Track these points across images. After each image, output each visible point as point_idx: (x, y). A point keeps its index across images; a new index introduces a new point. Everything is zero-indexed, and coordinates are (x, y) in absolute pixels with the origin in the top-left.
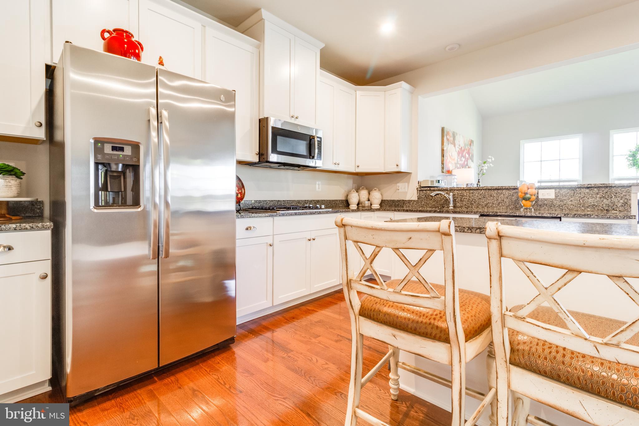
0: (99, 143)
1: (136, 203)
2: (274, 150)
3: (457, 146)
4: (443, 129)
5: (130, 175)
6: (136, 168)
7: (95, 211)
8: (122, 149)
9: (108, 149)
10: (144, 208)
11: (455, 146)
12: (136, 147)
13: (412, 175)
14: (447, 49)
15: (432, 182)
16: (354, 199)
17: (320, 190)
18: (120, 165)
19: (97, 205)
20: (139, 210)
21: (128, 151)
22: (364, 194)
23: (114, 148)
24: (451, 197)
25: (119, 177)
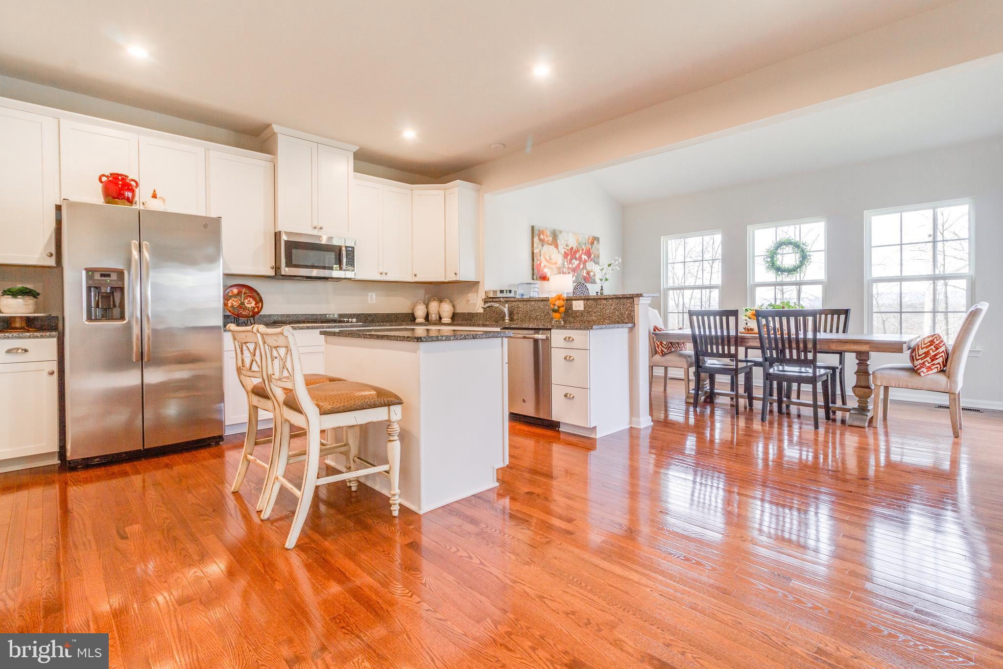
0: (90, 272)
1: (122, 318)
2: (289, 264)
3: (560, 247)
4: (533, 227)
5: (117, 296)
6: (122, 289)
7: (87, 323)
8: (109, 276)
9: (97, 276)
10: (129, 322)
11: (557, 246)
12: (120, 274)
13: (481, 284)
14: (493, 146)
15: (495, 292)
16: (420, 312)
17: (374, 301)
18: (109, 288)
19: (89, 318)
20: (124, 322)
21: (114, 277)
22: (434, 306)
23: (102, 275)
24: (506, 310)
25: (109, 297)
